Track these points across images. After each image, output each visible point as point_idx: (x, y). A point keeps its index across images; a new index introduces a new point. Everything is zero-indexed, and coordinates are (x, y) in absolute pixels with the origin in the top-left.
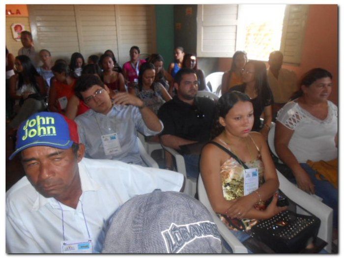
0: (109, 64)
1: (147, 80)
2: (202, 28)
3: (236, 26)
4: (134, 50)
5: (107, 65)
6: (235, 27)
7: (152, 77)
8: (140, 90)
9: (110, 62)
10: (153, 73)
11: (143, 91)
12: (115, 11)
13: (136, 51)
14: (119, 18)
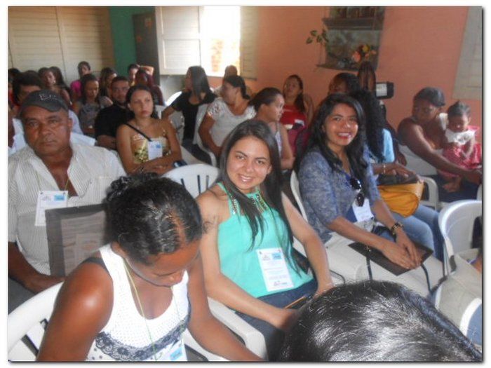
0: (49, 79)
1: (89, 92)
2: (163, 43)
3: (200, 41)
4: (82, 65)
5: (47, 80)
6: (198, 42)
7: (96, 89)
8: (84, 103)
9: (50, 77)
10: (95, 85)
11: (87, 105)
12: (57, 19)
13: (86, 67)
14: (63, 29)
